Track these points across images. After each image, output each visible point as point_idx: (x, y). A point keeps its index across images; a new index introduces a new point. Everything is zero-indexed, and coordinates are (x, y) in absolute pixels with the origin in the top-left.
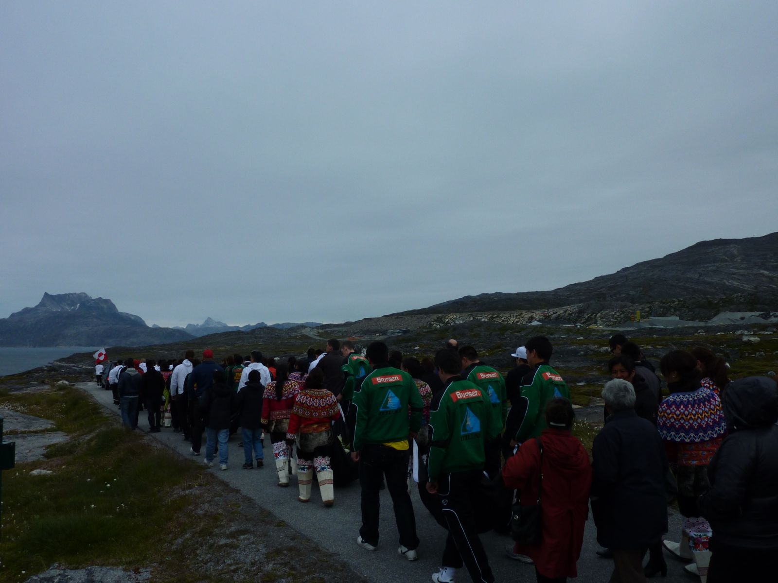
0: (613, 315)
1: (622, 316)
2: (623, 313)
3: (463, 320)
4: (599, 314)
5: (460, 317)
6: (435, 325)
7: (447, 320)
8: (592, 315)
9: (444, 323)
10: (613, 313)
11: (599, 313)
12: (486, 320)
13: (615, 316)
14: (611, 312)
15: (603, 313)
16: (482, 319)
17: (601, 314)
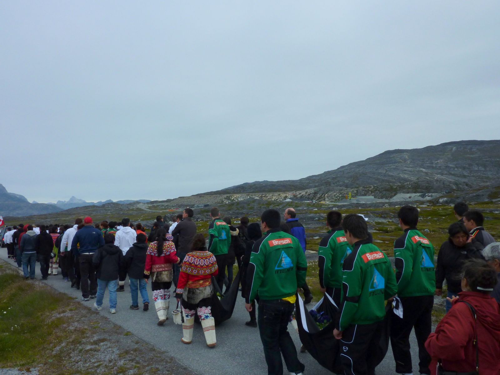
0: (335, 195)
1: (340, 196)
2: (341, 194)
3: (243, 198)
4: (327, 195)
5: (241, 196)
6: (225, 201)
7: (233, 198)
8: (322, 195)
9: (231, 200)
10: (335, 194)
11: (326, 193)
12: (258, 198)
13: (336, 196)
14: (334, 193)
15: (329, 194)
16: (255, 197)
17: (328, 194)
